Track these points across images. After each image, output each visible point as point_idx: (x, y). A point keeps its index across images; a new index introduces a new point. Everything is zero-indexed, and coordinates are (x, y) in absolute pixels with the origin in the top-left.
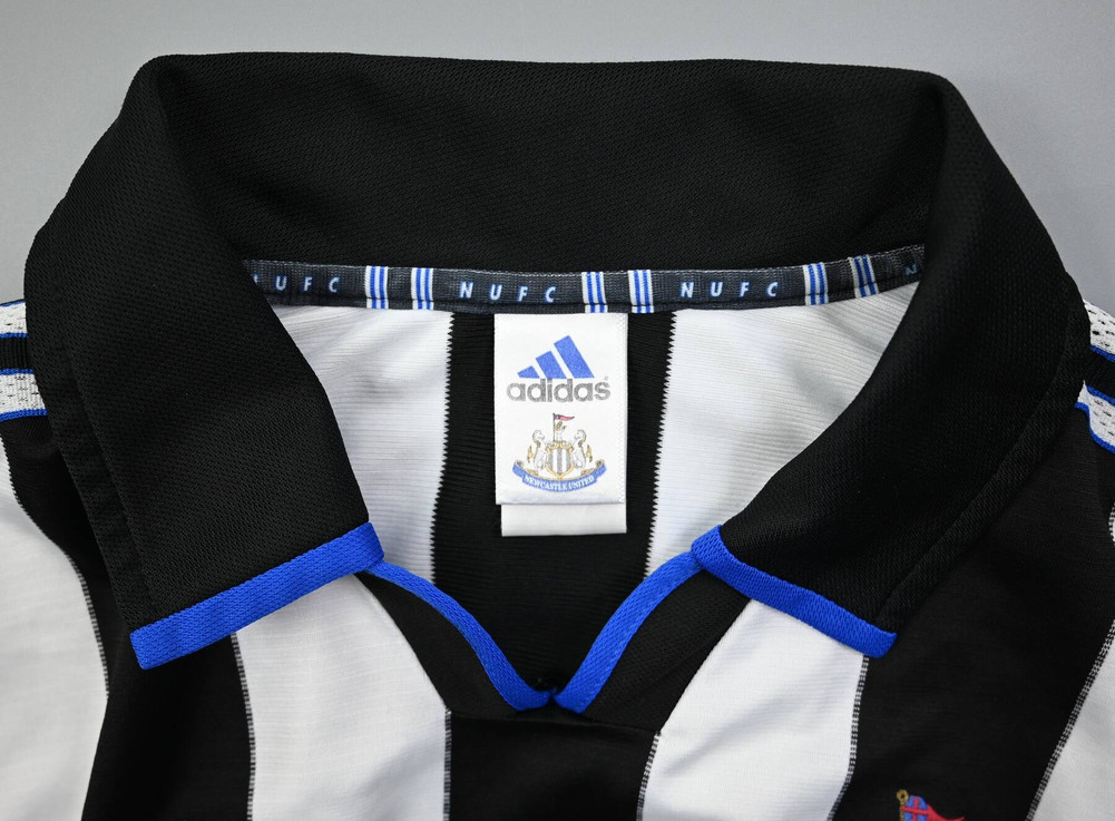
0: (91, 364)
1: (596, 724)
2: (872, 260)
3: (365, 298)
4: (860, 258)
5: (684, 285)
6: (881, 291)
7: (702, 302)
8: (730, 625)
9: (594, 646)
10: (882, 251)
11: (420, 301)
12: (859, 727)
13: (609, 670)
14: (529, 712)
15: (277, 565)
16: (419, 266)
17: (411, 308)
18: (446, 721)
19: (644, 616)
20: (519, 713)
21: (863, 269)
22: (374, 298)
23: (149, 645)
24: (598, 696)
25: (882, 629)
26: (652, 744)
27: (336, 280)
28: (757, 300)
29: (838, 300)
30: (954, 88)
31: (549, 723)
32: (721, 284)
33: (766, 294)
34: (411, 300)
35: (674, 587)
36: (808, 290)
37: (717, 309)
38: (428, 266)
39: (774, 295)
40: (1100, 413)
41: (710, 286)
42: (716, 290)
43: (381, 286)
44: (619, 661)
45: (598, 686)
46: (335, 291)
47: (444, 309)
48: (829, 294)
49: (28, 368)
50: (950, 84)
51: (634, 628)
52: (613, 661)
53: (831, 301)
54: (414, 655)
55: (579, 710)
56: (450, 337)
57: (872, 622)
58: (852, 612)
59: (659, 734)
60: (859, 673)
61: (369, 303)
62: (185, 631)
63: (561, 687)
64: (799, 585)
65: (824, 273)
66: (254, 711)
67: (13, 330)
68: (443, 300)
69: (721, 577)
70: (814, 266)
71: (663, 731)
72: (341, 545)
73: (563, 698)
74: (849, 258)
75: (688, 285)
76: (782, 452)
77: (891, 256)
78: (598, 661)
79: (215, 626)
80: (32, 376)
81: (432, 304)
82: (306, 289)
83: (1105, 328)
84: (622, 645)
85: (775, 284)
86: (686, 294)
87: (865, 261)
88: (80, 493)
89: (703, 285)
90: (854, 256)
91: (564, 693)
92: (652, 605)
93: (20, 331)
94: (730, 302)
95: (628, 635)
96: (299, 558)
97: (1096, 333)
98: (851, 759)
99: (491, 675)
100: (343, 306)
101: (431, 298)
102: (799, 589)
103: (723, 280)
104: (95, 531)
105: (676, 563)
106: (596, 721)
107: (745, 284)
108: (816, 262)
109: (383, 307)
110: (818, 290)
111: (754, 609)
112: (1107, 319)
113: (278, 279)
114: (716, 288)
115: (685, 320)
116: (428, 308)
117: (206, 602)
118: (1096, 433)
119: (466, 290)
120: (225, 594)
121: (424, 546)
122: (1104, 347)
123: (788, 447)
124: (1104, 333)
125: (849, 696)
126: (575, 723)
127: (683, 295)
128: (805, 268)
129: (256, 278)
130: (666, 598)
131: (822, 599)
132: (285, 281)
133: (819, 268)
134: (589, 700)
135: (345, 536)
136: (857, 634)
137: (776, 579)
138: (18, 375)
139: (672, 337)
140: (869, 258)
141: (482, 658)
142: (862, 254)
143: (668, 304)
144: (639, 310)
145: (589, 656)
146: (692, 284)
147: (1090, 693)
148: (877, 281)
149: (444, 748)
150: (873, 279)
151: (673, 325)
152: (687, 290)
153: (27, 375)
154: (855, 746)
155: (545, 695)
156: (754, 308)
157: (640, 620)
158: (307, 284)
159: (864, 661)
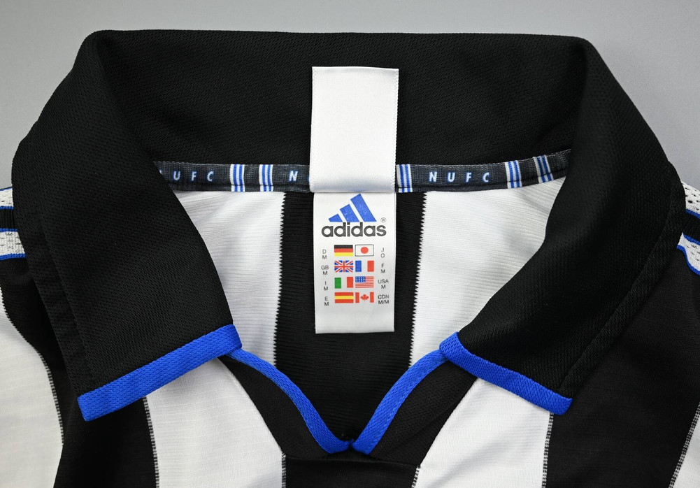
0: (54, 223)
1: (378, 462)
2: (548, 158)
3: (230, 185)
4: (540, 157)
5: (431, 173)
6: (555, 178)
7: (442, 186)
8: (464, 396)
9: (376, 411)
10: (554, 152)
11: (265, 186)
12: (548, 461)
13: (386, 426)
14: (336, 454)
15: (173, 350)
16: (264, 164)
17: (259, 190)
18: (283, 462)
19: (409, 392)
20: (329, 455)
21: (542, 164)
22: (236, 185)
23: (90, 405)
24: (380, 442)
25: (562, 395)
26: (415, 474)
27: (211, 173)
28: (476, 185)
29: (528, 185)
30: (592, 46)
31: (350, 462)
32: (454, 174)
33: (482, 180)
34: (259, 186)
35: (428, 373)
36: (509, 179)
37: (452, 191)
38: (269, 163)
39: (487, 181)
40: (695, 253)
41: (447, 176)
42: (451, 178)
43: (240, 176)
44: (393, 421)
45: (380, 436)
46: (211, 180)
47: (280, 191)
48: (522, 180)
49: (14, 228)
50: (589, 43)
51: (403, 399)
52: (389, 420)
53: (524, 185)
54: (262, 419)
55: (367, 452)
56: (283, 208)
57: (556, 392)
58: (543, 385)
59: (419, 467)
60: (547, 426)
61: (233, 188)
62: (113, 395)
63: (356, 438)
64: (509, 369)
65: (518, 167)
66: (158, 456)
67: (5, 205)
68: (279, 184)
69: (460, 365)
70: (512, 163)
71: (422, 465)
72: (214, 336)
73: (357, 444)
74: (534, 158)
75: (433, 174)
76: (495, 283)
77: (560, 156)
78: (379, 420)
79: (133, 391)
80: (17, 233)
81: (272, 188)
82: (193, 179)
83: (696, 198)
84: (395, 410)
85: (488, 174)
86: (432, 180)
87: (544, 159)
88: (46, 307)
89: (443, 175)
90: (536, 156)
91: (358, 441)
92: (414, 384)
93: (10, 205)
94: (460, 186)
95: (399, 404)
96: (187, 345)
97: (691, 202)
98: (543, 482)
99: (310, 427)
100: (216, 190)
101: (272, 184)
102: (510, 371)
103: (455, 171)
104: (55, 332)
105: (430, 357)
106: (379, 459)
107: (469, 174)
108: (513, 160)
109: (242, 191)
110: (515, 178)
111: (479, 386)
112: (697, 193)
113: (175, 173)
114: (451, 177)
115: (432, 198)
116: (270, 191)
117: (127, 376)
118: (692, 265)
119: (293, 176)
120: (140, 370)
121: (270, 345)
122: (695, 211)
123: (498, 280)
124: (695, 202)
125: (542, 442)
126: (366, 461)
127: (430, 180)
128: (506, 164)
129: (161, 172)
130: (423, 380)
131: (524, 377)
132: (179, 174)
133: (515, 163)
134: (374, 445)
135: (217, 331)
136: (547, 399)
137: (495, 365)
138: (7, 232)
139: (424, 209)
140: (546, 157)
141: (304, 416)
142: (542, 155)
143: (422, 187)
144: (403, 190)
145: (374, 417)
146: (436, 173)
147: (694, 432)
148: (552, 172)
149: (281, 480)
150: (549, 171)
151: (425, 201)
152: (433, 177)
153: (13, 233)
154: (546, 474)
155: (346, 443)
156: (476, 190)
157: (406, 394)
158: (193, 176)
159: (550, 418)
